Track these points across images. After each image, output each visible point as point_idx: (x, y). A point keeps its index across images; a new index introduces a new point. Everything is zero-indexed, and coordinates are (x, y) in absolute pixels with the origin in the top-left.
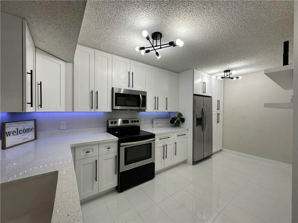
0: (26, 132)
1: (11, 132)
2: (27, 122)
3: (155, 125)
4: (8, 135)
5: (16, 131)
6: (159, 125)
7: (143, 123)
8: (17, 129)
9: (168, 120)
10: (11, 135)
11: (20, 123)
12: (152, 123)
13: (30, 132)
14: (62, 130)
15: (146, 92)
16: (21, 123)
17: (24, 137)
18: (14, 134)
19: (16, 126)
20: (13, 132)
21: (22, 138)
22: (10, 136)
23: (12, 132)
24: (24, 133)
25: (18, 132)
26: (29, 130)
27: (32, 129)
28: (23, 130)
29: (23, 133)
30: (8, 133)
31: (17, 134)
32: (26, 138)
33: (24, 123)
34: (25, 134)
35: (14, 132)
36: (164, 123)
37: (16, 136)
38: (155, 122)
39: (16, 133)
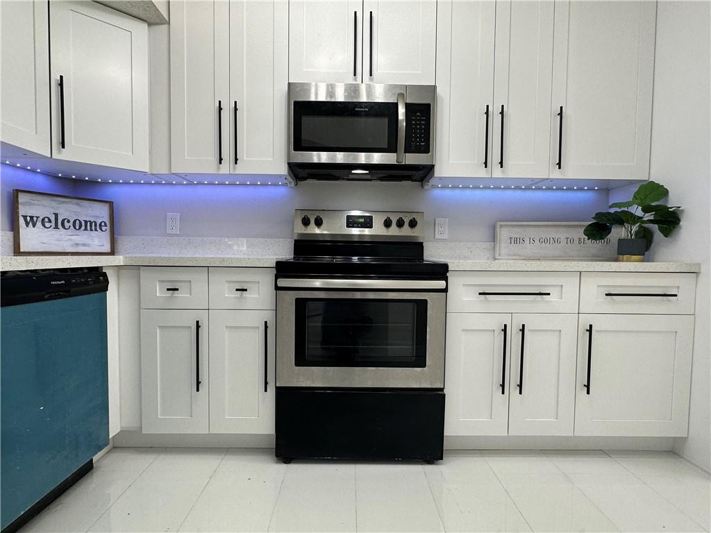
0: (83, 228)
1: (37, 217)
2: (86, 203)
3: (504, 247)
4: (31, 223)
5: (53, 219)
6: (528, 248)
7: (446, 236)
8: (56, 215)
9: (574, 226)
10: (39, 224)
11: (63, 202)
12: (494, 238)
13: (96, 230)
14: (171, 235)
15: (432, 89)
16: (67, 203)
17: (76, 239)
18: (47, 225)
19: (53, 207)
20: (43, 220)
21: (71, 240)
22: (34, 226)
23: (40, 219)
24: (75, 228)
25: (58, 223)
26: (91, 226)
27: (100, 225)
28: (75, 222)
29: (72, 227)
30: (28, 218)
31: (56, 227)
32: (84, 245)
33: (78, 204)
34: (78, 232)
35: (46, 220)
36: (557, 241)
37: (52, 232)
38: (504, 234)
39: (53, 224)
